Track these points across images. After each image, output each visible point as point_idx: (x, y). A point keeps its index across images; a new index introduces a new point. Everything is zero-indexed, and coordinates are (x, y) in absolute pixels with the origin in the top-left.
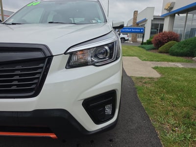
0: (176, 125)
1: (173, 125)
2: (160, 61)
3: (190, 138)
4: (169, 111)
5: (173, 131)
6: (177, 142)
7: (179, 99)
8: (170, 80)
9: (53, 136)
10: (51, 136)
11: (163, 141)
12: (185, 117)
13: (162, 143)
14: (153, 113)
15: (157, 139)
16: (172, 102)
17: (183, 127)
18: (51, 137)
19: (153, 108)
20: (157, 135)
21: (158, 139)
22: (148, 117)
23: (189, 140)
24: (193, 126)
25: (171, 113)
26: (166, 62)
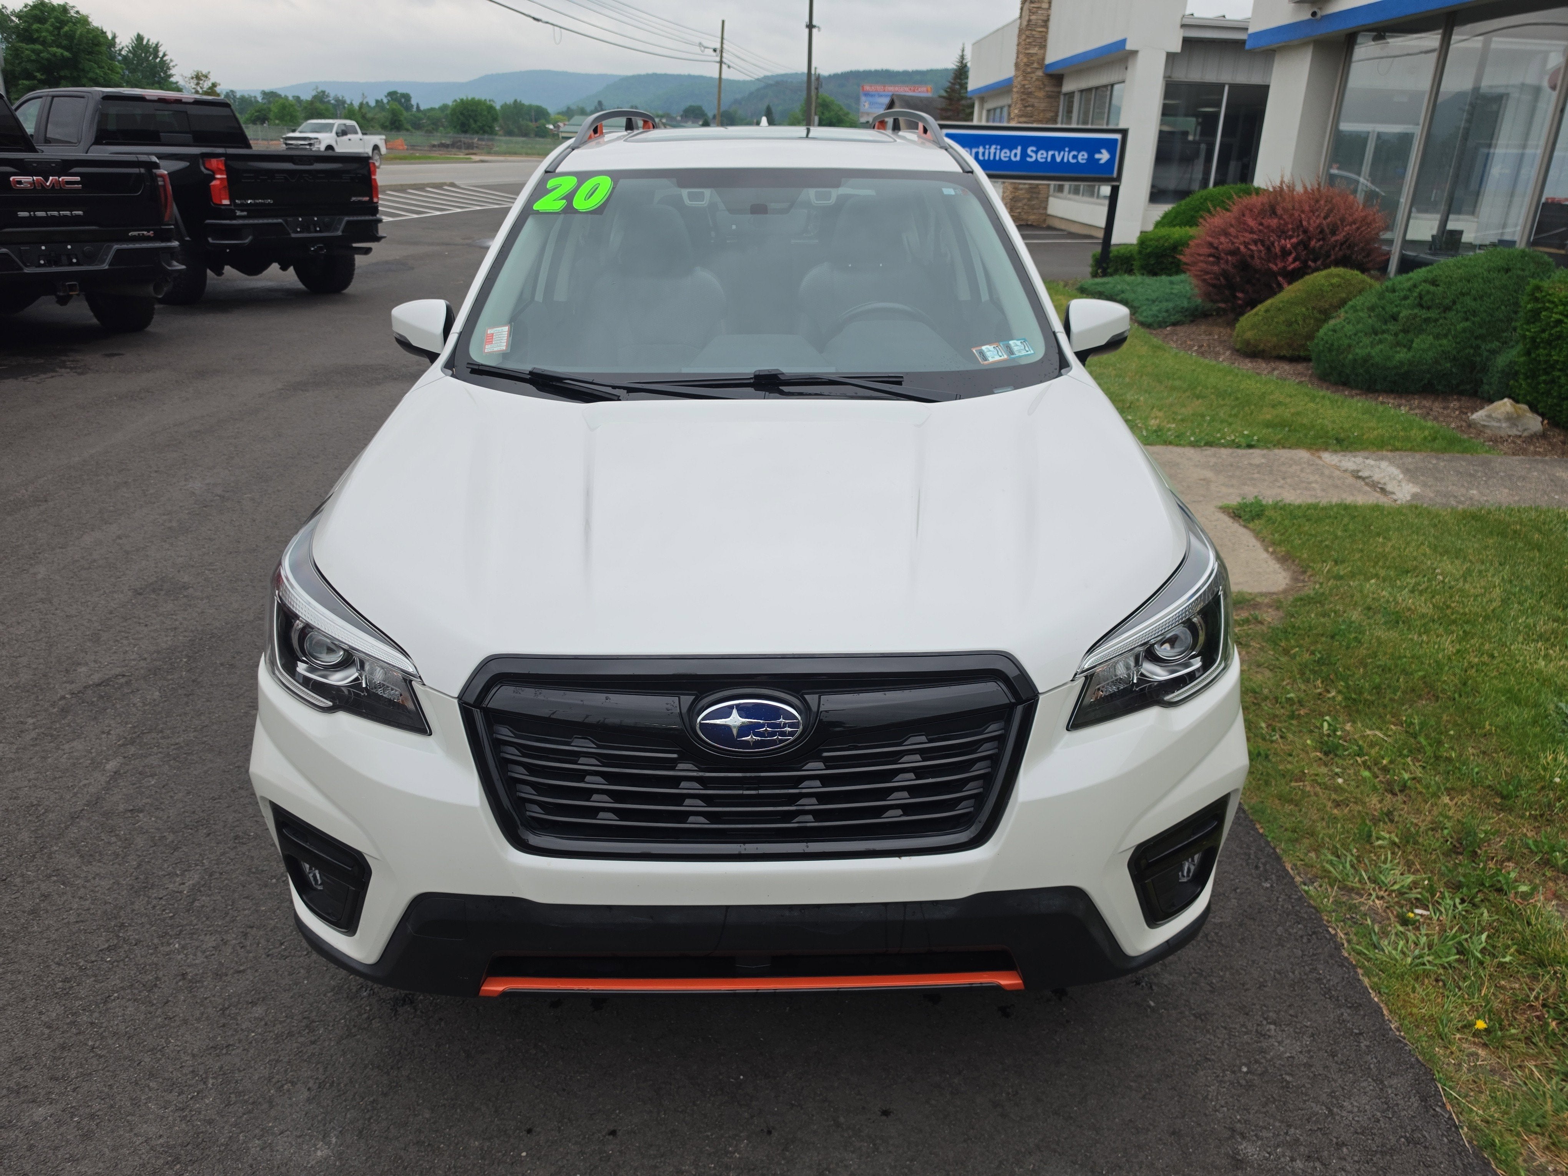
0: (1414, 894)
1: (1401, 893)
2: (1265, 443)
3: (1483, 951)
4: (1376, 821)
5: (1405, 922)
6: (1427, 974)
7: (1420, 749)
8: (1355, 615)
9: (1008, 981)
10: (1003, 982)
11: (1368, 973)
12: (1455, 851)
13: (1366, 981)
14: (1298, 834)
15: (1342, 966)
16: (1385, 770)
17: (1450, 902)
18: (999, 988)
19: (1288, 808)
20: (1339, 947)
21: (1343, 963)
22: (1278, 859)
23: (1481, 963)
24: (1493, 896)
25: (1385, 835)
26: (1303, 454)
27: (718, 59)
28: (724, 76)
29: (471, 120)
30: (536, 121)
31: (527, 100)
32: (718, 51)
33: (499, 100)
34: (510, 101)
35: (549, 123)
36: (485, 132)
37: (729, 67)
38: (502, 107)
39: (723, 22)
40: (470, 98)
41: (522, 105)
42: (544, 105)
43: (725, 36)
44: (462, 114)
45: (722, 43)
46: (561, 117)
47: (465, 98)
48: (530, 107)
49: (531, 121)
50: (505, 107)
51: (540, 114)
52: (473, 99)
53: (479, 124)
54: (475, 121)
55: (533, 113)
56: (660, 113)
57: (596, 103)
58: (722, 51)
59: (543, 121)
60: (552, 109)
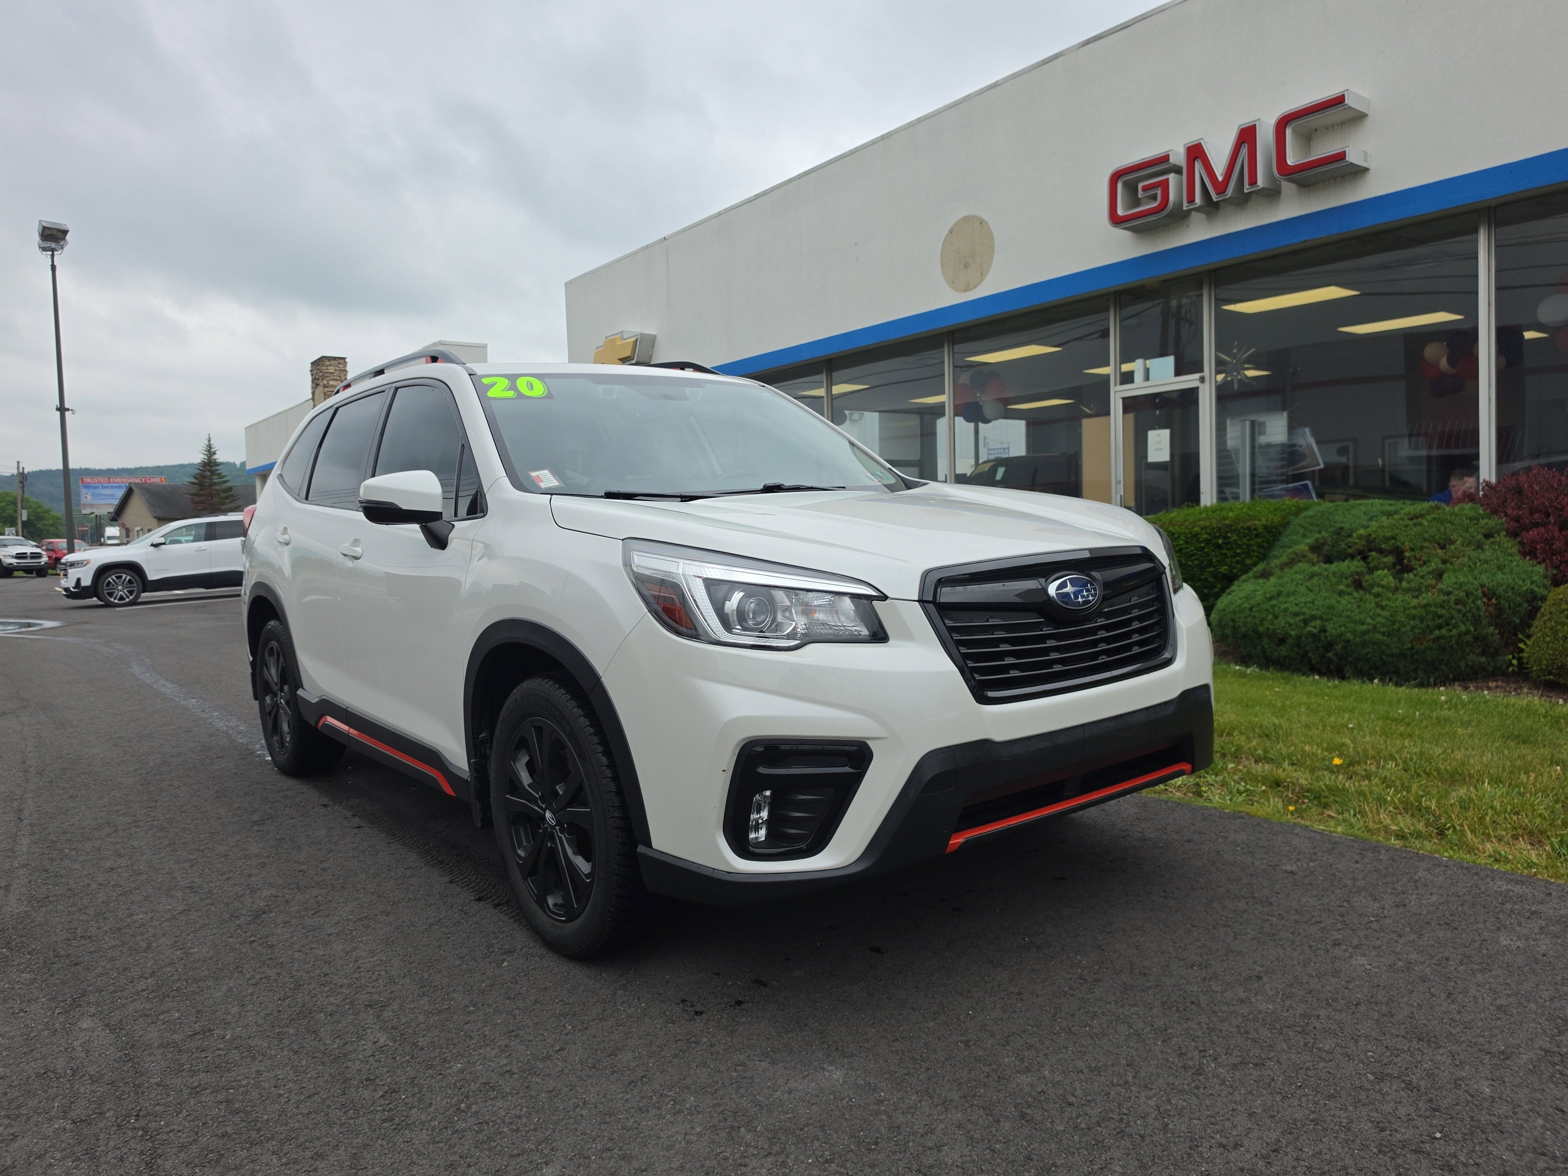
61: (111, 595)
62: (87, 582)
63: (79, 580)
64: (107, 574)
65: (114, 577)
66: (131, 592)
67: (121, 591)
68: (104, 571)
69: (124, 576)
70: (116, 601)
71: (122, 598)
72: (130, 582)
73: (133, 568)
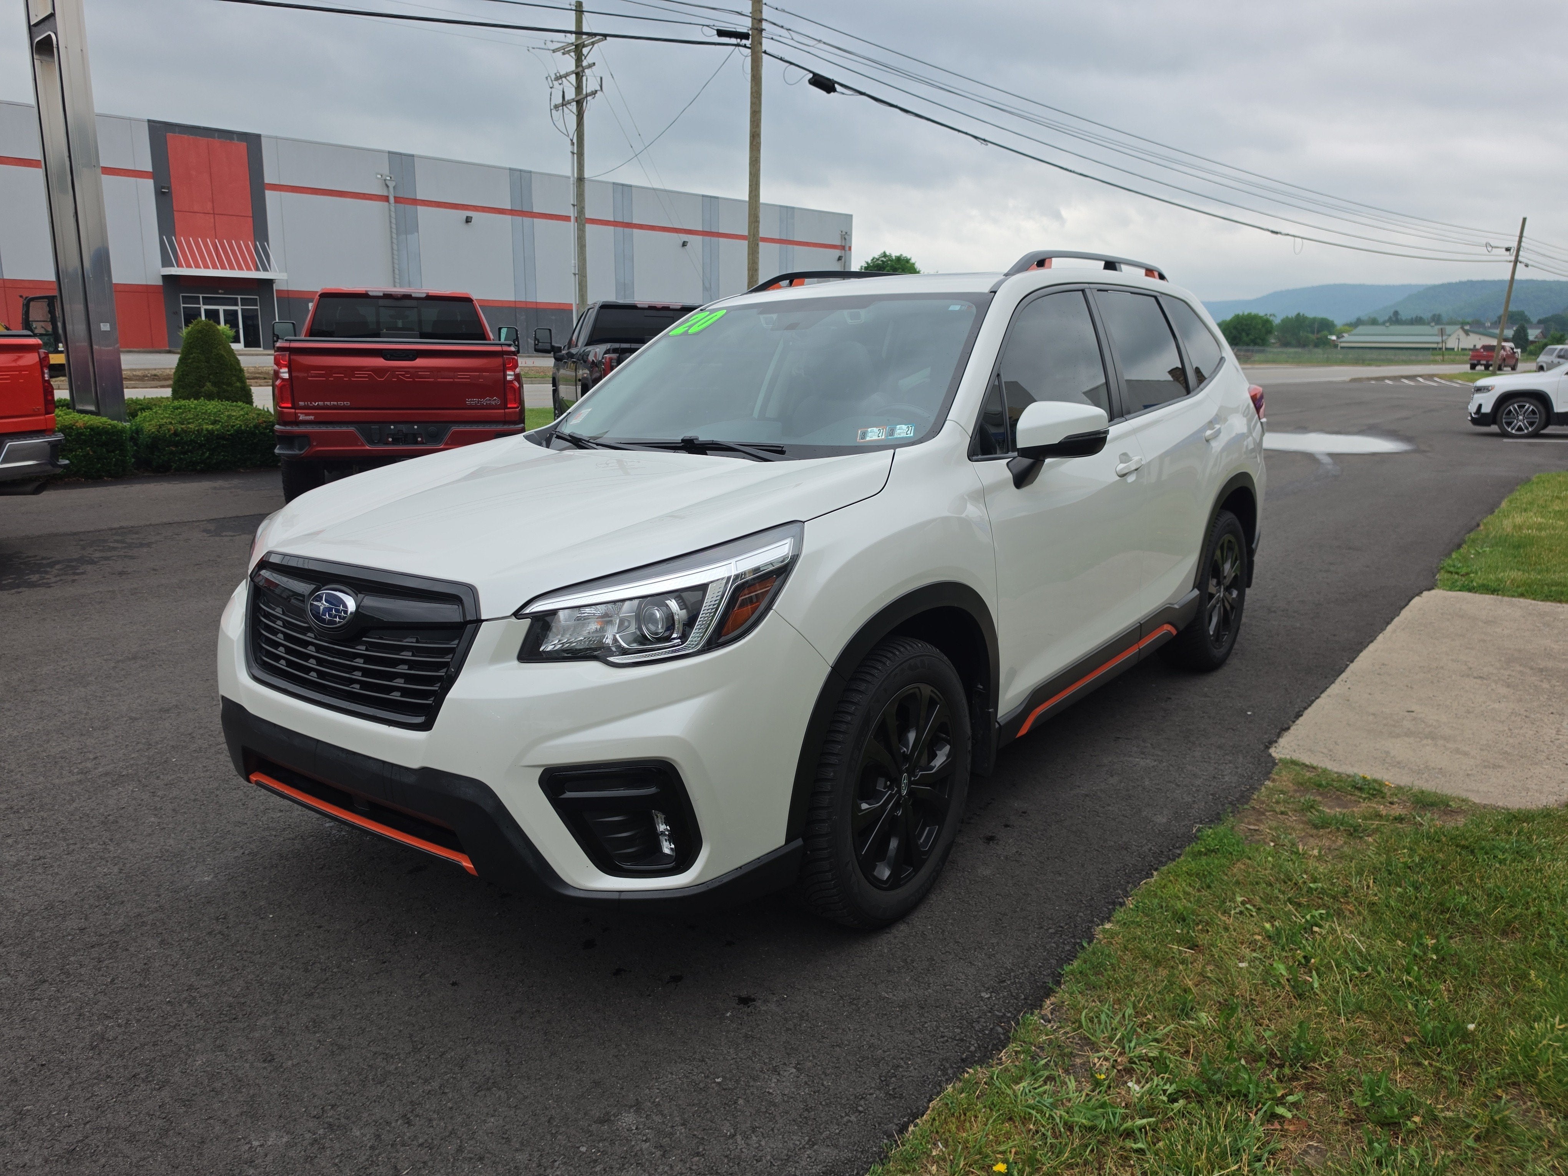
10: (464, 864)
27: (1513, 258)
28: (1517, 277)
29: (1244, 334)
30: (1318, 332)
31: (1311, 314)
32: (1513, 252)
33: (1279, 314)
34: (1292, 314)
35: (1331, 334)
36: (1255, 344)
37: (1527, 266)
38: (1283, 321)
39: (1524, 220)
40: (1246, 313)
41: (1305, 318)
42: (1330, 317)
43: (1525, 234)
44: (1235, 328)
45: (1520, 242)
46: (1347, 328)
47: (1241, 314)
48: (1314, 320)
49: (1313, 332)
50: (1286, 322)
51: (1326, 326)
52: (1249, 314)
53: (1251, 337)
54: (1248, 335)
55: (1316, 326)
56: (1469, 320)
57: (1391, 314)
58: (1518, 250)
59: (1325, 333)
60: (1339, 321)
61: (1509, 424)
62: (1487, 409)
63: (1480, 406)
64: (1509, 403)
65: (1516, 406)
66: (1531, 424)
67: (1520, 421)
68: (1507, 398)
69: (1527, 405)
70: (1513, 432)
71: (1520, 429)
72: (1533, 412)
73: (1540, 398)
